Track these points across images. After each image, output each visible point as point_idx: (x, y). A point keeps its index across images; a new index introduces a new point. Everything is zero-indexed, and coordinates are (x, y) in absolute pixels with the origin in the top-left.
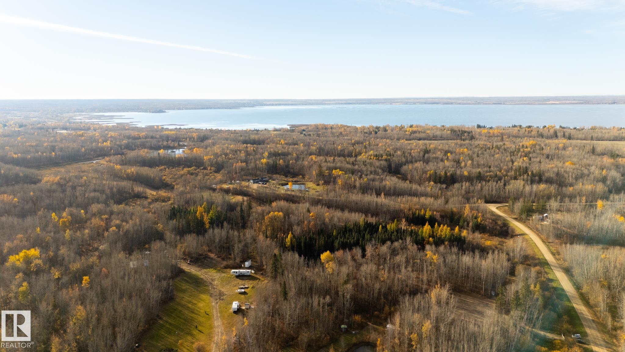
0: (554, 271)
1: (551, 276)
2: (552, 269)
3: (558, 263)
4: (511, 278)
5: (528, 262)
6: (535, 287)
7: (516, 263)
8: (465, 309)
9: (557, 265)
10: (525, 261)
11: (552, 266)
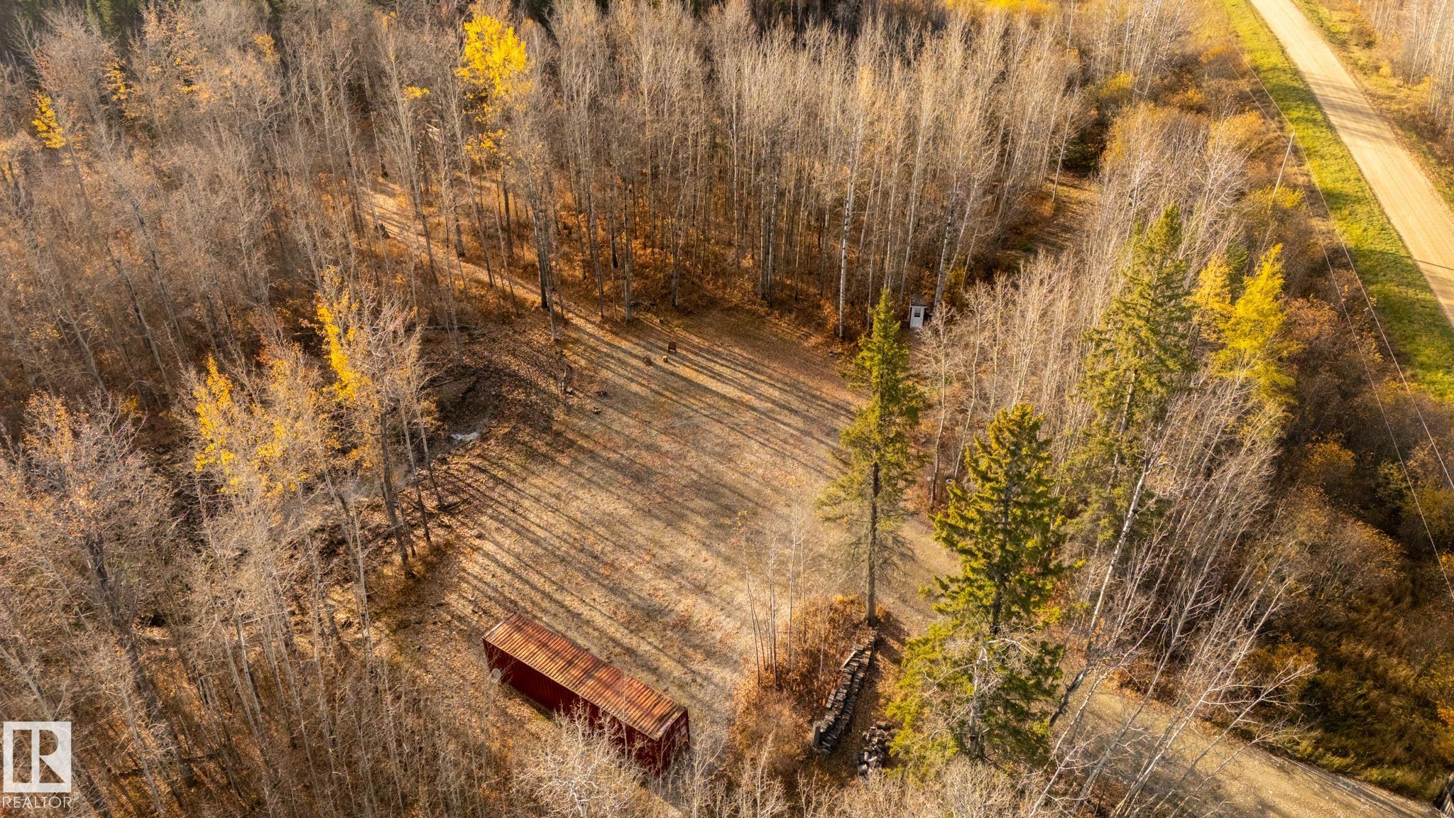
0: (1345, 138)
1: (1322, 176)
2: (1331, 127)
3: (1366, 92)
4: (1074, 193)
5: (1190, 93)
6: (1235, 285)
7: (1120, 99)
8: (640, 477)
9: (1363, 103)
10: (1172, 89)
11: (1333, 106)
